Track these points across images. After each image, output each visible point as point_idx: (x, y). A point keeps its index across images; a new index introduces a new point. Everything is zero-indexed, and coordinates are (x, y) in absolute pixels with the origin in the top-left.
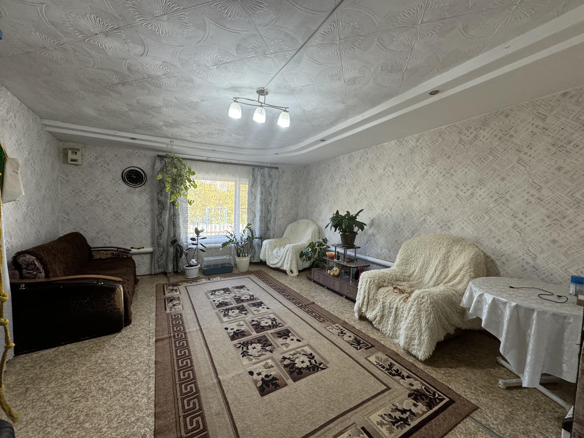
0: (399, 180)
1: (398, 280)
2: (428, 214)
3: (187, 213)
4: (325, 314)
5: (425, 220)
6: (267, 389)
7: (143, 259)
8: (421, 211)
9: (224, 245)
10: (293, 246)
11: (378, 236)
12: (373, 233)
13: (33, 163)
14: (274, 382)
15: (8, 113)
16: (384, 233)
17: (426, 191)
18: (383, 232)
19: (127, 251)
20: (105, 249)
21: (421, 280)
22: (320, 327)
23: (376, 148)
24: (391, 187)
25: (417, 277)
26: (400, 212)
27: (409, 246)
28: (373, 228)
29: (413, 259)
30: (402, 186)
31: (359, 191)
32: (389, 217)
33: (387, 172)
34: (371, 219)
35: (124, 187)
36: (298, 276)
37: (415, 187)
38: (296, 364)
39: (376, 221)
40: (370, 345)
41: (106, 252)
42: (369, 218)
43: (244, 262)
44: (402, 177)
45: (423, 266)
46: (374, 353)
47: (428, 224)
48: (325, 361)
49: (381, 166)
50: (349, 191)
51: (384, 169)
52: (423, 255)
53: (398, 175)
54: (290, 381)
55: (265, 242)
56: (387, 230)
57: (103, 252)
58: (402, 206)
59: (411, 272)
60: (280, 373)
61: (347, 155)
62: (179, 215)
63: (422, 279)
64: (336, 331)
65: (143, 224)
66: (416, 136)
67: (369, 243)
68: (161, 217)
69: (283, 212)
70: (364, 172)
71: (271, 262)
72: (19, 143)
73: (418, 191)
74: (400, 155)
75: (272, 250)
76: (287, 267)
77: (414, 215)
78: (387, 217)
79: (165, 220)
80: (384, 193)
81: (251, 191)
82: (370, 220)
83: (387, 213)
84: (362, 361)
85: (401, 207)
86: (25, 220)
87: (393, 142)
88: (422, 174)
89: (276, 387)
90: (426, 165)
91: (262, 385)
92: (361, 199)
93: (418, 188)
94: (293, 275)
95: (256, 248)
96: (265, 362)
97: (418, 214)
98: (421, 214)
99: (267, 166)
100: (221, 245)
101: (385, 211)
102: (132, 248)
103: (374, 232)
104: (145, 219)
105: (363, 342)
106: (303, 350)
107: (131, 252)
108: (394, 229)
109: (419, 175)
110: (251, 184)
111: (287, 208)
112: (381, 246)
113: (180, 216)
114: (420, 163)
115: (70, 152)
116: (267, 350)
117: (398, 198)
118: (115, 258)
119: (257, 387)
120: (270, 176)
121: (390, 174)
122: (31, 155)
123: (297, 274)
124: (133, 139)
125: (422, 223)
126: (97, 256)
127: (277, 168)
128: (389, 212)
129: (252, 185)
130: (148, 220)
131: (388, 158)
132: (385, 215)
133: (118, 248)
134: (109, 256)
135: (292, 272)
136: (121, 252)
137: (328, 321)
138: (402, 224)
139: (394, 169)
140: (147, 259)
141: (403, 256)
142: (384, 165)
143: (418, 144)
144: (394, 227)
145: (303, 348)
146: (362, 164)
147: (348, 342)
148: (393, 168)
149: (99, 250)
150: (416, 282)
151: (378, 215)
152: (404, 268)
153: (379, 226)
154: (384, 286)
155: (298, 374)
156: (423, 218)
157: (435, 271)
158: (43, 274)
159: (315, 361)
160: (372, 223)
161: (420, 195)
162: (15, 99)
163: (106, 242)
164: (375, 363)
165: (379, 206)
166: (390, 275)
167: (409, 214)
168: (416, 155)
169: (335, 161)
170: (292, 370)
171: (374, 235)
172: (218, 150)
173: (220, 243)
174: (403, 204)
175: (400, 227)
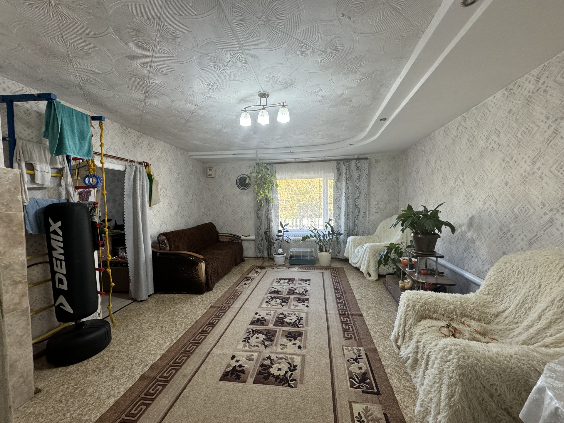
0: (508, 153)
1: (467, 316)
2: (558, 211)
3: (278, 208)
4: (360, 331)
5: (551, 221)
6: (229, 376)
7: (250, 244)
8: (544, 205)
9: (305, 238)
10: (372, 246)
11: (478, 243)
12: (472, 238)
13: (182, 181)
14: (240, 374)
15: (161, 153)
16: (487, 239)
17: (555, 167)
18: (486, 237)
19: (239, 238)
20: (227, 235)
21: (511, 327)
22: (337, 343)
23: (476, 109)
24: (496, 166)
25: (508, 320)
26: (510, 206)
27: (508, 265)
28: (472, 230)
29: (510, 288)
30: (512, 162)
31: (455, 176)
32: (494, 213)
33: (490, 144)
34: (469, 217)
35: (238, 190)
36: (376, 280)
37: (534, 163)
38: (272, 368)
39: (476, 220)
40: (376, 391)
41: (226, 237)
42: (468, 215)
43: (324, 257)
44: (513, 148)
45: (524, 302)
46: (368, 402)
47: (558, 229)
48: (300, 380)
49: (483, 136)
50: (444, 177)
51: (487, 139)
52: (528, 285)
53: (506, 146)
54: (250, 380)
55: (350, 239)
56: (491, 235)
57: (225, 237)
58: (513, 196)
59: (501, 309)
60: (252, 369)
61: (443, 128)
62: (271, 210)
63: (515, 326)
64: (351, 355)
65: (249, 218)
66: (535, 72)
67: (467, 252)
68: (260, 213)
69: (377, 206)
70: (462, 148)
71: (353, 261)
72: (171, 169)
73: (539, 169)
74: (510, 111)
75: (355, 248)
76: (363, 269)
77: (532, 211)
78: (490, 215)
79: (262, 215)
80: (486, 177)
81: (336, 185)
82: (468, 219)
83: (490, 207)
84: (343, 404)
85: (511, 198)
86: (176, 214)
87: (499, 94)
88: (546, 137)
89: (236, 379)
90: (554, 119)
91: (229, 371)
92: (457, 188)
93: (538, 164)
94: (370, 279)
95: (342, 244)
96: (250, 353)
97: (538, 209)
98: (545, 210)
99: (353, 158)
100: (301, 238)
101: (487, 205)
102: (243, 235)
103: (474, 236)
104: (250, 214)
105: (371, 382)
106: (292, 359)
107: (242, 239)
108: (501, 233)
109: (542, 139)
110: (336, 179)
111: (382, 202)
112: (483, 258)
113: (272, 212)
114: (543, 118)
115: (208, 169)
116: (264, 344)
117: (507, 183)
118: (231, 242)
119: (225, 370)
120: (358, 168)
121: (495, 146)
122: (180, 175)
123: (377, 278)
124: (233, 154)
125: (547, 226)
126: (222, 240)
127: (367, 159)
128: (494, 206)
129: (338, 180)
130: (252, 215)
131: (492, 121)
132: (488, 212)
133: (234, 235)
134: (228, 240)
135: (369, 274)
136: (236, 238)
137: (355, 339)
138: (512, 226)
139: (501, 137)
140: (252, 245)
141: (492, 278)
142: (486, 134)
143: (540, 85)
144: (501, 230)
145: (295, 357)
146: (459, 136)
147: (350, 373)
148: (499, 136)
149: (224, 235)
150: (501, 328)
151: (479, 210)
152: (491, 300)
153: (479, 228)
154: (430, 318)
155: (263, 378)
156: (548, 217)
157: (540, 318)
158: (168, 248)
159: (292, 374)
160: (471, 223)
161: (543, 175)
162: (166, 144)
163: (228, 230)
164: (356, 414)
165: (480, 197)
166: (449, 305)
167: (524, 210)
168: (536, 106)
169: (430, 139)
170: (264, 371)
171: (473, 241)
172: (294, 151)
173: (301, 236)
174: (515, 193)
175: (509, 231)
